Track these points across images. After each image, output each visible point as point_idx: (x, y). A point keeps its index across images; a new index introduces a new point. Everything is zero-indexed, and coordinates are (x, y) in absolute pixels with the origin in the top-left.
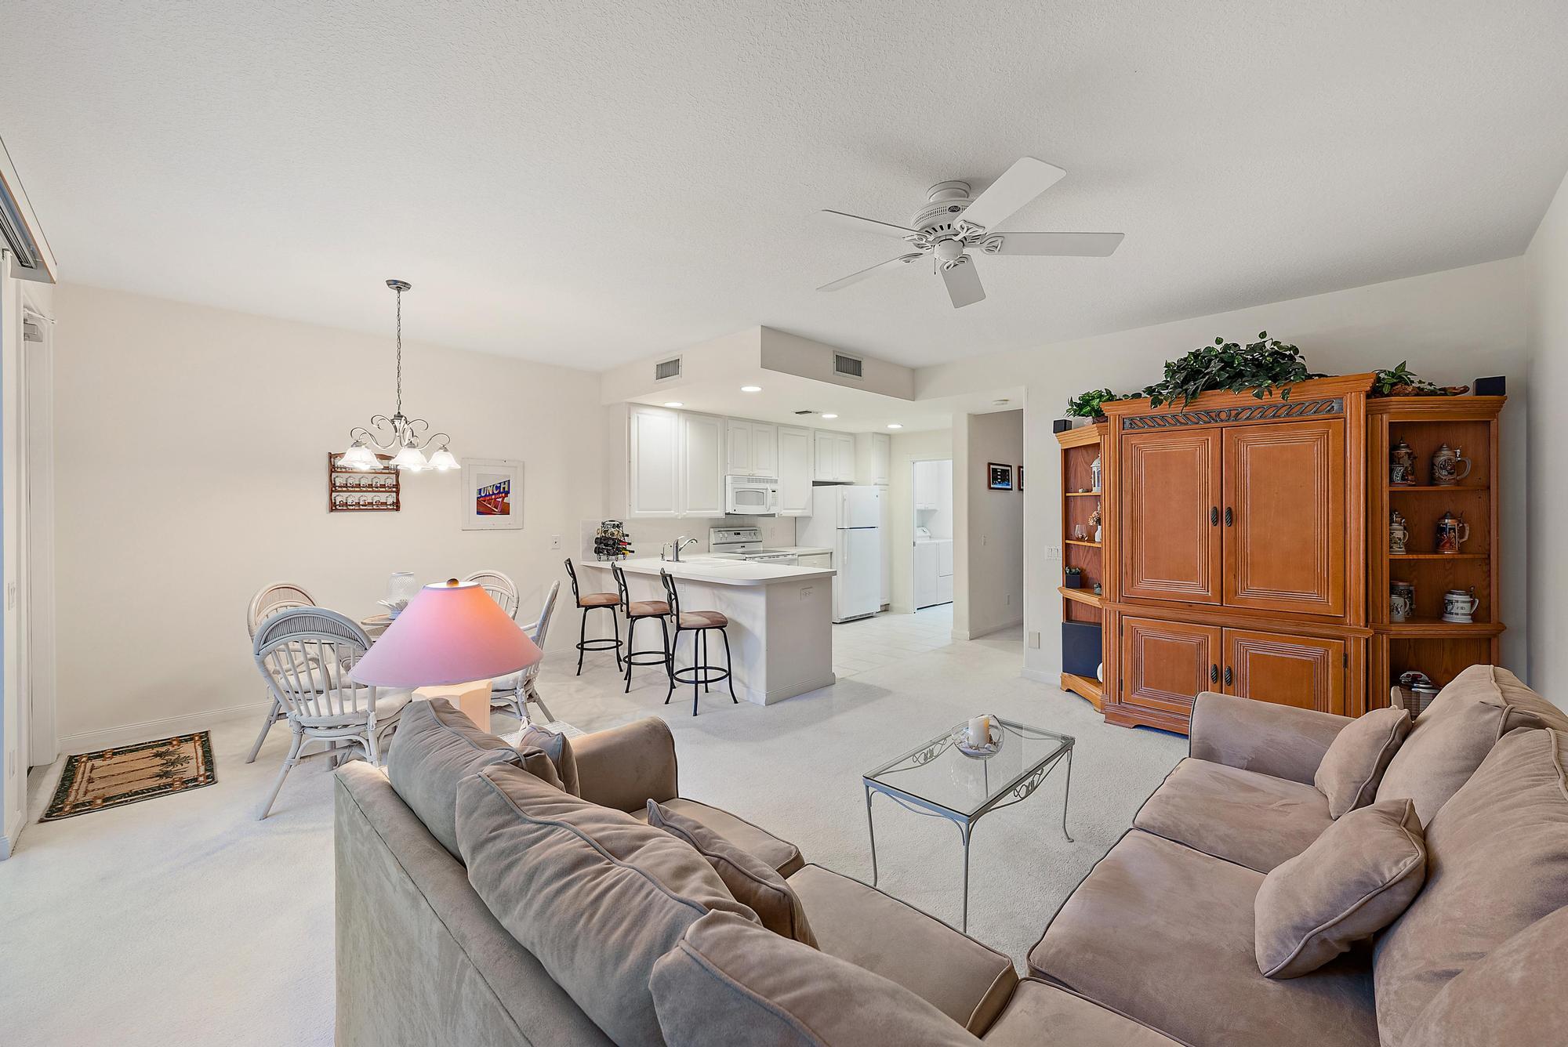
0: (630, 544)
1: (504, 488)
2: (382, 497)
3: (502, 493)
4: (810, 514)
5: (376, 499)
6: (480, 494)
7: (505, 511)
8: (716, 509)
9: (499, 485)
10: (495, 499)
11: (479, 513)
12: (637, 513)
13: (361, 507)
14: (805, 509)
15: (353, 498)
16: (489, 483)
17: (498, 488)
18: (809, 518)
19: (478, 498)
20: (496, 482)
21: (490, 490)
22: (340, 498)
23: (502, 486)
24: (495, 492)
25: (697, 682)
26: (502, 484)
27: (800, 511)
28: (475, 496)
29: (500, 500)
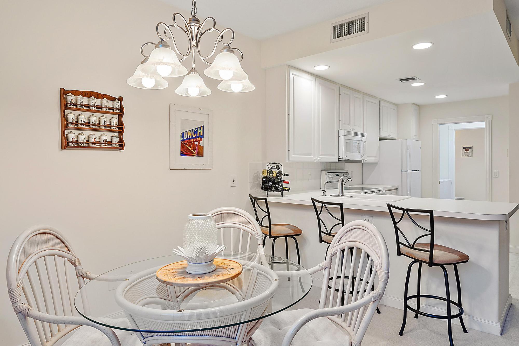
0: (288, 183)
1: (200, 133)
2: (107, 136)
3: (199, 137)
4: (377, 161)
5: (103, 138)
6: (183, 137)
7: (200, 154)
8: (334, 155)
9: (196, 130)
10: (194, 142)
11: (182, 154)
12: (294, 157)
13: (91, 145)
14: (375, 157)
15: (83, 136)
16: (189, 127)
17: (195, 132)
18: (376, 163)
19: (182, 141)
20: (194, 127)
21: (190, 133)
22: (72, 135)
23: (199, 131)
24: (194, 136)
25: (449, 317)
26: (198, 129)
27: (374, 158)
28: (180, 139)
29: (197, 143)
